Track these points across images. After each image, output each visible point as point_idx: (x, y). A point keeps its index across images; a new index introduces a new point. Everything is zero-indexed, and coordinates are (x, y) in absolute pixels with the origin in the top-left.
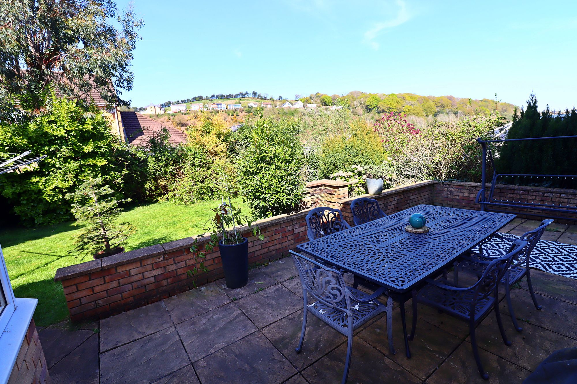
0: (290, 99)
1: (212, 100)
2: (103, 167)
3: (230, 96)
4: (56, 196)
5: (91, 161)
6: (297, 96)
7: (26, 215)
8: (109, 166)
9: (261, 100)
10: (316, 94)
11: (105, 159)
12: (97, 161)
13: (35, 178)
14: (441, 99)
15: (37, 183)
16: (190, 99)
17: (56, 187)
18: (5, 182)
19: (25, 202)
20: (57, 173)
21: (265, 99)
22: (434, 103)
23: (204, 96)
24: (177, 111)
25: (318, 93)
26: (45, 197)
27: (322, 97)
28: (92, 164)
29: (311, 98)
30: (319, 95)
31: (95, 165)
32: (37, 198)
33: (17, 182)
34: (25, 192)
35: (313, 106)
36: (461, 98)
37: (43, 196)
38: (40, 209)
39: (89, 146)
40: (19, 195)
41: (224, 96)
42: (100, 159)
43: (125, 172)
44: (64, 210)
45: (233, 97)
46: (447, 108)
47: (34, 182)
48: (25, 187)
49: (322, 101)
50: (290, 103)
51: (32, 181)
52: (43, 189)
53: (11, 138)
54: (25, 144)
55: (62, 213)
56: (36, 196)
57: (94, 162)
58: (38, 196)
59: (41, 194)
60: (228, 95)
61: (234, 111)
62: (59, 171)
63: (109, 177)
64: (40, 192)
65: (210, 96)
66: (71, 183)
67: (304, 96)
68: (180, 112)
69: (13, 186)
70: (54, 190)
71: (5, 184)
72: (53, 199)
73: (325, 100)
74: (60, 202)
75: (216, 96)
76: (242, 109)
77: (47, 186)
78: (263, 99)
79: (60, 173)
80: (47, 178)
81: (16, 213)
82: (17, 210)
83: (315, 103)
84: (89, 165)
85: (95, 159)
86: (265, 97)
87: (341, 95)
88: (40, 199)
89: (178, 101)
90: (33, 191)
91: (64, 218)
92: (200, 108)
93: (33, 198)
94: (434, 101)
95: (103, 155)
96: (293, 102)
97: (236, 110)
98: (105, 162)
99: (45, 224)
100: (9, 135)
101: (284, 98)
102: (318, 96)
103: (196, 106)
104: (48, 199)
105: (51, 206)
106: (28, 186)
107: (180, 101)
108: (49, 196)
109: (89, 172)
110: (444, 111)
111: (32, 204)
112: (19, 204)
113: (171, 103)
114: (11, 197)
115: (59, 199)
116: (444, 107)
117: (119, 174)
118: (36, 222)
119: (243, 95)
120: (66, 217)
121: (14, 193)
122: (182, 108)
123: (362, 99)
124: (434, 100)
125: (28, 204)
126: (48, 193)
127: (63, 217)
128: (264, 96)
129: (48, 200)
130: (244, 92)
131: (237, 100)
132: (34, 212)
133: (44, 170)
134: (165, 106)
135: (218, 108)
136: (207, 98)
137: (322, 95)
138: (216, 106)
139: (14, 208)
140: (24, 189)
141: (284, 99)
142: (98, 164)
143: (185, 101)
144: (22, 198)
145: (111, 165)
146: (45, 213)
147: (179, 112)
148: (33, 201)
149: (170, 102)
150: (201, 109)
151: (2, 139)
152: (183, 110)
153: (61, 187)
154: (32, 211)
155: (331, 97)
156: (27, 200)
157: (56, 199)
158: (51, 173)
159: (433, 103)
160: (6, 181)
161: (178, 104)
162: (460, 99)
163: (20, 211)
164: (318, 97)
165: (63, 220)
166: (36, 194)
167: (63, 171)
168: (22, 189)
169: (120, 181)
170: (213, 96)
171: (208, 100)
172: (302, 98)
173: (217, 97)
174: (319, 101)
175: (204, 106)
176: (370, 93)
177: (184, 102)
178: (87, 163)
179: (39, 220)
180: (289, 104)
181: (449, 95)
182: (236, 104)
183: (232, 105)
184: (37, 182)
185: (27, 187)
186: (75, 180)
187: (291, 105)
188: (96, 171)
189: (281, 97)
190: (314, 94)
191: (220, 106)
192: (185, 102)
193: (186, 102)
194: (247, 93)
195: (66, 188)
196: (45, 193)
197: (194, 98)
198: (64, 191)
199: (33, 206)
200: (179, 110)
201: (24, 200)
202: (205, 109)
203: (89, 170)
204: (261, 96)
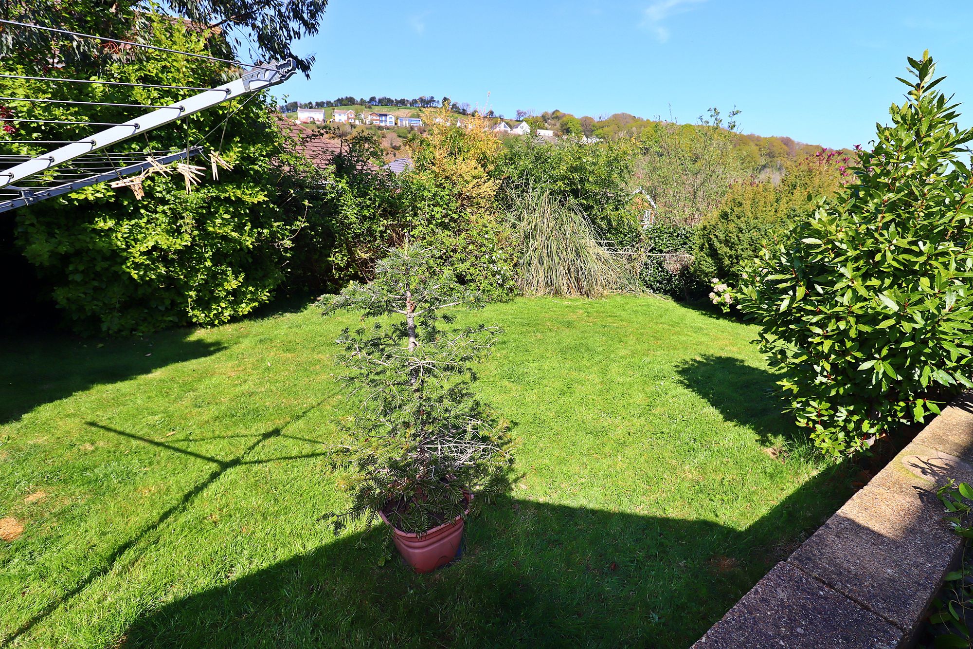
0: (507, 117)
1: (370, 107)
2: (255, 209)
3: (402, 103)
4: (153, 270)
5: (232, 192)
6: (519, 114)
7: (81, 309)
8: (268, 206)
9: (456, 115)
10: (554, 113)
11: (262, 190)
12: (243, 193)
13: (105, 222)
14: (771, 141)
15: (110, 233)
16: (332, 102)
17: (155, 248)
18: (32, 225)
19: (78, 278)
20: (156, 212)
21: (464, 113)
22: (758, 148)
23: (358, 99)
24: (309, 121)
25: (557, 111)
26: (128, 270)
27: (564, 119)
28: (233, 198)
29: (544, 118)
30: (558, 114)
31: (239, 201)
32: (107, 269)
33: (59, 228)
34: (78, 253)
35: (546, 134)
36: (805, 143)
37: (124, 267)
38: (116, 295)
39: (232, 154)
40: (66, 258)
41: (393, 101)
42: (251, 187)
43: (301, 224)
44: (168, 302)
45: (409, 105)
46: (779, 159)
47: (102, 230)
48: (79, 240)
49: (562, 125)
50: (507, 124)
51: (97, 227)
52: (125, 250)
53: (47, 109)
54: (83, 128)
55: (162, 308)
56: (105, 265)
57: (239, 193)
58: (110, 266)
59: (119, 260)
60: (399, 99)
61: (409, 129)
62: (160, 208)
63: (266, 231)
64: (117, 257)
65: (368, 99)
66: (187, 240)
67: (532, 115)
68: (315, 123)
69: (51, 235)
70: (148, 253)
71: (31, 230)
72: (145, 275)
73: (569, 125)
74: (161, 282)
75: (377, 100)
76: (422, 128)
77: (133, 243)
78: (460, 113)
79: (164, 212)
80: (133, 222)
81: (56, 303)
82: (61, 295)
83: (550, 129)
84: (228, 200)
85: (239, 188)
86: (464, 110)
87: (597, 119)
88: (116, 272)
89: (310, 103)
90: (100, 252)
91: (165, 321)
92: (349, 118)
93: (98, 269)
94: (757, 145)
95: (258, 180)
96: (512, 123)
97: (412, 128)
98: (261, 198)
99: (123, 333)
100: (43, 98)
101: (496, 114)
102: (556, 116)
103: (343, 115)
104: (134, 274)
105: (140, 292)
106: (88, 240)
107: (314, 104)
108: (137, 266)
109: (227, 216)
110: (773, 163)
111: (95, 283)
112: (63, 280)
113: (299, 105)
114: (47, 264)
115: (160, 275)
116: (773, 157)
117: (288, 227)
118: (104, 327)
119: (427, 103)
120: (170, 318)
121: (53, 254)
122: (318, 116)
123: (634, 128)
124: (758, 143)
125: (86, 283)
126: (137, 260)
127: (165, 318)
128: (462, 108)
129: (136, 277)
130: (427, 97)
131: (414, 111)
132: (100, 304)
133: (126, 203)
134: (288, 110)
135: (381, 121)
136: (362, 102)
137: (564, 115)
138: (378, 118)
139: (54, 291)
140: (78, 246)
141: (497, 116)
142: (246, 198)
143: (323, 103)
144: (71, 268)
145: (272, 206)
146: (125, 307)
147: (311, 122)
148: (98, 276)
149: (296, 103)
150: (350, 121)
151: (25, 109)
152: (318, 121)
153: (165, 247)
154: (94, 299)
155: (581, 120)
156: (83, 272)
157: (153, 277)
158: (142, 211)
159: (756, 149)
160: (35, 221)
161: (311, 108)
162: (803, 144)
163: (68, 299)
164: (557, 118)
165: (163, 325)
166: (105, 259)
167: (170, 209)
168: (72, 244)
169: (288, 243)
170: (373, 99)
171: (364, 107)
172: (529, 116)
173: (380, 101)
174: (558, 125)
175: (357, 116)
176: (648, 120)
177: (320, 105)
178: (223, 196)
179: (111, 323)
180: (505, 127)
181: (785, 136)
182: (412, 117)
183: (404, 118)
184: (110, 229)
185: (85, 241)
186: (196, 233)
187: (509, 129)
188: (239, 216)
189: (492, 113)
190: (550, 111)
191: (384, 118)
192: (322, 106)
193: (325, 105)
194: (432, 100)
195: (177, 252)
196: (127, 259)
197: (339, 100)
198: (171, 256)
199: (96, 289)
200: (312, 120)
201: (76, 271)
202: (357, 122)
203: (227, 212)
204: (457, 108)
